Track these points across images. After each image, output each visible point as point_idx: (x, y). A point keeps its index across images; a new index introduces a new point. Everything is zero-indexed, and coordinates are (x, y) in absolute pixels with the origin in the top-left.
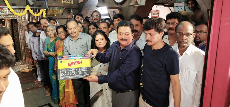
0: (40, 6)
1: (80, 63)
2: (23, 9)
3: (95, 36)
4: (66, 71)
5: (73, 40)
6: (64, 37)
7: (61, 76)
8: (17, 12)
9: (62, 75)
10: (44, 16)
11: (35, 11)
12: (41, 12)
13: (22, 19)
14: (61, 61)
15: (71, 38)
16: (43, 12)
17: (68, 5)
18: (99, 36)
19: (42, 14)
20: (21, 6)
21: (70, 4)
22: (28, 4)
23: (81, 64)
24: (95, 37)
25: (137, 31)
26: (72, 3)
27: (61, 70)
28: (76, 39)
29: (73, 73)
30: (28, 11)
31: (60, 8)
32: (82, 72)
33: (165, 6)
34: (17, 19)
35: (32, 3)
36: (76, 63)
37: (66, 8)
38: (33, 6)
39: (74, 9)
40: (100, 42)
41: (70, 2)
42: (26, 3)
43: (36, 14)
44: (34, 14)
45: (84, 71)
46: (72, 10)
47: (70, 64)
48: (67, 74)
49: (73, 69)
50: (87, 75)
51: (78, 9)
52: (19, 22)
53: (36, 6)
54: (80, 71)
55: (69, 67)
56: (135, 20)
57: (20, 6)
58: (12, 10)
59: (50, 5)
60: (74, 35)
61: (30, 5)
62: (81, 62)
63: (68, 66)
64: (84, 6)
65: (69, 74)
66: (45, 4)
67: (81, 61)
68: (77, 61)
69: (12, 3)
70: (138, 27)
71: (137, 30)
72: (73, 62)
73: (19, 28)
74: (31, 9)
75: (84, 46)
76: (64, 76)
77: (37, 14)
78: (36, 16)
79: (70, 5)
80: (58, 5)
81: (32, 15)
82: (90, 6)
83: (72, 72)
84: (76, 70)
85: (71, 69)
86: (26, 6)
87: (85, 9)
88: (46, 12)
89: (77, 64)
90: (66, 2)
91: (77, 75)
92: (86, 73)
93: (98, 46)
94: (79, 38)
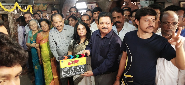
0: (27, 3)
1: (78, 62)
3: (77, 26)
4: (67, 69)
5: (58, 31)
6: (46, 29)
8: (7, 9)
10: (31, 11)
11: (23, 7)
12: (28, 8)
17: (51, 2)
18: (81, 26)
20: (11, 3)
24: (77, 27)
25: (119, 22)
26: (55, 0)
27: (63, 69)
28: (61, 30)
29: (73, 71)
30: (17, 7)
32: (79, 69)
35: (20, 1)
36: (75, 62)
37: (49, 4)
40: (81, 31)
44: (22, 10)
46: (55, 5)
47: (70, 63)
48: (68, 72)
49: (73, 68)
51: (60, 5)
52: (9, 17)
53: (24, 3)
58: (2, 7)
59: (35, 2)
66: (31, 1)
67: (78, 60)
68: (75, 60)
69: (3, 1)
72: (72, 61)
73: (10, 22)
76: (65, 74)
86: (15, 3)
87: (66, 5)
89: (75, 63)
91: (76, 72)
92: (83, 70)
93: (80, 34)
94: (64, 30)
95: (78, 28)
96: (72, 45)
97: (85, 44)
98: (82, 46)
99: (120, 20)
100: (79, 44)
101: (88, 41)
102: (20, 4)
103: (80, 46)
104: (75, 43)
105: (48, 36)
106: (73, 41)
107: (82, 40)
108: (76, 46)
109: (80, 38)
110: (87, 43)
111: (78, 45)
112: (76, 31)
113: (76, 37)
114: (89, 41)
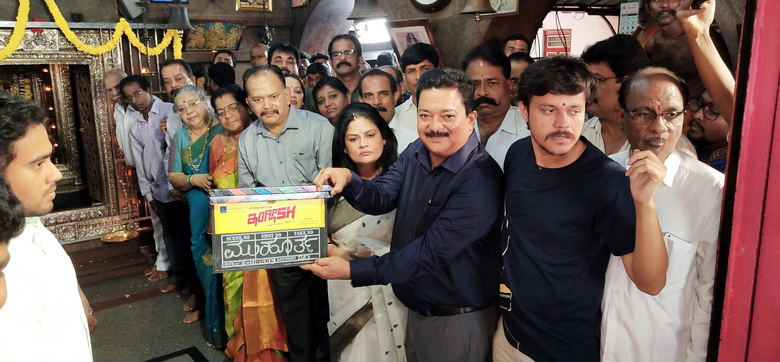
2: (108, 30)
4: (242, 241)
5: (268, 134)
6: (236, 125)
7: (225, 259)
8: (88, 43)
9: (228, 255)
10: (178, 54)
11: (146, 37)
12: (166, 42)
13: (103, 66)
14: (225, 208)
15: (262, 130)
16: (172, 42)
17: (256, 15)
18: (360, 125)
20: (101, 21)
21: (265, 11)
22: (123, 13)
23: (293, 217)
24: (346, 130)
25: (491, 102)
26: (271, 9)
28: (277, 130)
29: (265, 250)
30: (125, 37)
31: (228, 24)
32: (294, 243)
33: (591, 13)
34: (88, 66)
35: (135, 12)
36: (276, 215)
37: (249, 24)
38: (139, 19)
39: (277, 28)
41: (264, 5)
42: (117, 12)
43: (149, 49)
44: (142, 48)
45: (304, 240)
46: (270, 30)
47: (254, 220)
48: (245, 251)
49: (266, 236)
50: (311, 257)
53: (150, 21)
54: (288, 241)
55: (252, 228)
56: (487, 64)
57: (97, 22)
58: (71, 36)
59: (195, 16)
60: (273, 119)
61: (129, 19)
62: (293, 212)
63: (249, 223)
64: (310, 19)
65: (252, 252)
66: (179, 12)
67: (291, 209)
68: (278, 207)
69: (73, 12)
70: (495, 86)
72: (264, 210)
73: (96, 95)
74: (134, 30)
75: (307, 155)
76: (233, 259)
77: (155, 46)
78: (149, 54)
79: (262, 16)
80: (222, 16)
81: (135, 53)
82: (331, 17)
83: (261, 245)
84: (276, 239)
85: (259, 236)
87: (315, 29)
88: (185, 41)
89: (279, 218)
90: (250, 4)
91: (278, 255)
92: (310, 248)
93: (355, 157)
94: (289, 129)
102: (136, 26)
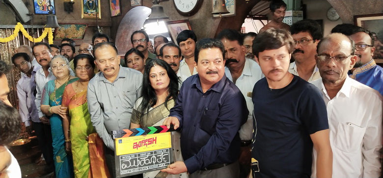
0: (43, 24)
1: (154, 142)
2: (11, 29)
3: (150, 69)
4: (130, 158)
5: (107, 81)
7: (122, 170)
9: (124, 167)
10: (51, 42)
11: (32, 32)
12: (44, 35)
13: (8, 49)
14: (121, 140)
15: (103, 78)
16: (47, 35)
17: (92, 21)
18: (157, 70)
19: (47, 38)
20: (6, 24)
21: (97, 18)
22: (19, 19)
23: (156, 143)
24: (150, 71)
25: (235, 61)
26: (100, 17)
27: (122, 158)
28: (113, 79)
29: (143, 162)
30: (20, 33)
31: (78, 26)
32: (157, 158)
33: (255, 19)
35: (26, 19)
36: (147, 143)
37: (89, 25)
39: (104, 27)
40: (158, 79)
41: (97, 15)
42: (15, 19)
43: (35, 39)
44: (30, 38)
45: (162, 156)
46: (100, 28)
47: (136, 146)
48: (132, 164)
49: (143, 155)
50: (166, 164)
51: (111, 27)
52: (3, 55)
53: (35, 24)
55: (136, 151)
56: (229, 41)
57: (4, 25)
59: (60, 21)
60: (111, 72)
61: (23, 23)
62: (155, 140)
63: (134, 148)
64: (122, 22)
65: (136, 164)
66: (52, 18)
67: (155, 139)
68: (148, 138)
70: (236, 52)
71: (234, 58)
72: (141, 140)
74: (26, 29)
76: (126, 169)
77: (37, 37)
78: (35, 42)
79: (95, 21)
80: (74, 21)
81: (26, 41)
82: (132, 21)
83: (140, 160)
84: (148, 156)
85: (139, 155)
86: (17, 24)
87: (124, 28)
88: (54, 34)
89: (149, 144)
90: (89, 15)
91: (149, 165)
92: (165, 160)
93: (155, 86)
94: (120, 78)
95: (150, 73)
96: (140, 110)
97: (167, 107)
98: (160, 112)
99: (235, 55)
100: (155, 107)
101: (173, 100)
102: (26, 26)
103: (158, 112)
104: (145, 106)
105: (87, 92)
106: (140, 100)
107: (161, 99)
108: (148, 112)
109: (155, 93)
110: (172, 104)
111: (151, 108)
112: (146, 81)
113: (149, 93)
114: (175, 99)
